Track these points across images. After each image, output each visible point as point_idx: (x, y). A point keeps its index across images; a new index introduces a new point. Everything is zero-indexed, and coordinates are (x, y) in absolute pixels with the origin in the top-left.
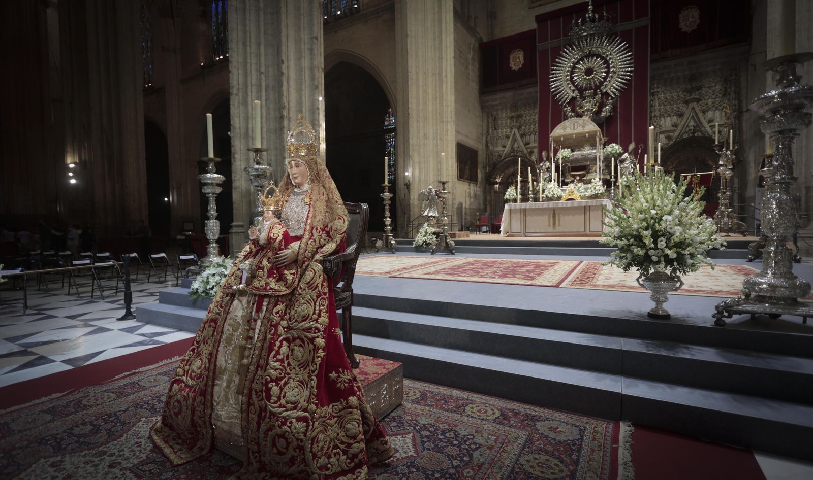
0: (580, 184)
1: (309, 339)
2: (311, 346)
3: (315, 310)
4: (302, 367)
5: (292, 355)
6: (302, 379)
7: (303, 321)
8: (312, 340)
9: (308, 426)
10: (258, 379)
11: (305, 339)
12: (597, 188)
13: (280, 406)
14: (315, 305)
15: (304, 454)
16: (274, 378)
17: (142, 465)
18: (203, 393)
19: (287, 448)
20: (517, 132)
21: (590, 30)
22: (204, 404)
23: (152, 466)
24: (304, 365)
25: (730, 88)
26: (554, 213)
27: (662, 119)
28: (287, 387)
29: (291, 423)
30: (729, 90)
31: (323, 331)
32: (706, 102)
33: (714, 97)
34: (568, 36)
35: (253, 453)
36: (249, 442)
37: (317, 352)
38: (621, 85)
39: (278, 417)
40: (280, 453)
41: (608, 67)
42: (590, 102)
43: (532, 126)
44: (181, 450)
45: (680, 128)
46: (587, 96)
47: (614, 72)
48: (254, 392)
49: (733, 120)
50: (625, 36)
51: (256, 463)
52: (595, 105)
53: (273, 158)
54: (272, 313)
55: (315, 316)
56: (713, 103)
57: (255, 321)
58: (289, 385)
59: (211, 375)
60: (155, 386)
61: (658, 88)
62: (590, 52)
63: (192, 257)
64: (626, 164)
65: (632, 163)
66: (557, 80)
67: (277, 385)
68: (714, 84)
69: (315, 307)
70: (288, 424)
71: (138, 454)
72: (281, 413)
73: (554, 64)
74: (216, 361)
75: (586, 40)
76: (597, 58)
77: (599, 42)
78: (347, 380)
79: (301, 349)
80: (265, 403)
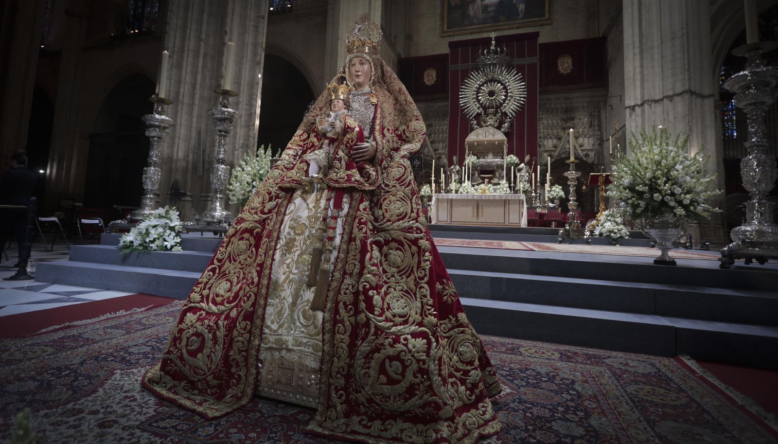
0: (490, 185)
1: (411, 241)
2: (414, 248)
3: (412, 208)
4: (404, 274)
5: (386, 260)
6: (406, 288)
7: (399, 220)
8: (415, 242)
9: (429, 343)
10: (347, 289)
11: (404, 241)
12: (505, 189)
13: (387, 320)
14: (411, 203)
15: (429, 379)
16: (374, 284)
17: (157, 421)
18: (249, 316)
19: (403, 374)
20: (427, 139)
21: (494, 60)
22: (250, 332)
23: (174, 422)
24: (405, 272)
25: (594, 122)
26: (478, 204)
27: (546, 140)
28: (388, 297)
29: (405, 339)
30: (593, 123)
31: (425, 233)
32: (578, 130)
33: (583, 127)
34: (475, 62)
35: (337, 390)
36: (334, 374)
37: (424, 255)
38: (517, 108)
39: (387, 334)
40: (391, 382)
41: (506, 92)
42: (492, 118)
43: (441, 135)
44: (205, 401)
45: (559, 149)
46: (490, 114)
47: (511, 97)
48: (341, 305)
49: (598, 146)
50: (520, 69)
51: (341, 404)
52: (496, 121)
53: (203, 127)
54: (358, 209)
55: (414, 215)
56: (583, 132)
57: (335, 218)
58: (391, 295)
59: (264, 291)
60: (110, 339)
61: (542, 115)
62: (492, 78)
63: (97, 221)
64: (523, 173)
65: (527, 172)
66: (466, 97)
67: (378, 294)
68: (583, 117)
69: (412, 205)
70: (402, 340)
71: (137, 409)
72: (389, 328)
73: (463, 83)
74: (270, 274)
75: (490, 68)
76: (498, 84)
77: (499, 71)
78: (452, 293)
79: (400, 253)
80: (366, 317)
